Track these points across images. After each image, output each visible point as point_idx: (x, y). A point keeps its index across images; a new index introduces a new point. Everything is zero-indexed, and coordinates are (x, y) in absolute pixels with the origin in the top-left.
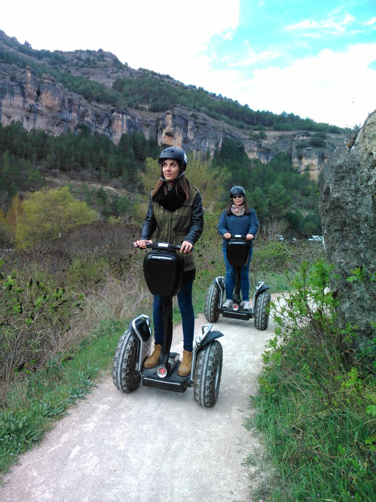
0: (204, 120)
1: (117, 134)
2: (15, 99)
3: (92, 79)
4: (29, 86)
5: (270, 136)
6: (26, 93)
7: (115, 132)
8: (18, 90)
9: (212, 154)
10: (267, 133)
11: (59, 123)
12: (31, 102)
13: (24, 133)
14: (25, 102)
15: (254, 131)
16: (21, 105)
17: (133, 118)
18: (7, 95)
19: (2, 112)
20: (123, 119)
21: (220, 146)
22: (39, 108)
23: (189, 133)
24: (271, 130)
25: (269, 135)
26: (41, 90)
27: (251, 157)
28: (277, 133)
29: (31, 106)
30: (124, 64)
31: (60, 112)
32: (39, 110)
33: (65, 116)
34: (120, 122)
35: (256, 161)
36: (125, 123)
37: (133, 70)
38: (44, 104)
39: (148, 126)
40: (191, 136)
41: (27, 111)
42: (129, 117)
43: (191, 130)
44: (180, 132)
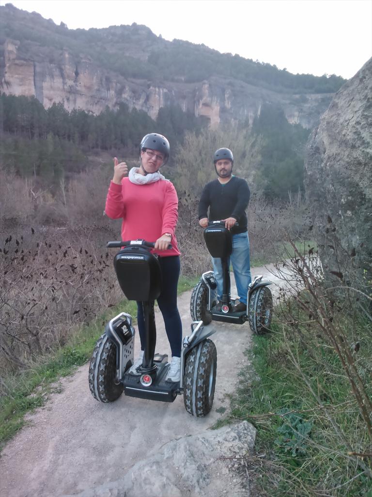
0: (242, 87)
1: (154, 108)
2: (55, 81)
3: (127, 54)
4: (67, 67)
5: (312, 99)
6: (65, 74)
7: (153, 107)
8: (57, 72)
9: (251, 122)
10: (308, 96)
11: (98, 102)
12: (70, 83)
13: (66, 114)
14: (64, 83)
15: (294, 95)
16: (61, 87)
17: (170, 91)
18: (47, 78)
19: (44, 95)
20: (159, 93)
21: (259, 113)
22: (78, 88)
23: (227, 102)
24: (313, 93)
25: (310, 98)
26: (79, 70)
27: (291, 123)
28: (319, 96)
29: (71, 87)
30: (158, 36)
31: (98, 90)
32: (78, 91)
33: (103, 95)
34: (157, 96)
35: (298, 126)
36: (161, 96)
37: (168, 41)
38: (82, 84)
39: (184, 97)
40: (228, 105)
41: (67, 92)
42: (165, 90)
43: (228, 98)
44: (217, 102)
